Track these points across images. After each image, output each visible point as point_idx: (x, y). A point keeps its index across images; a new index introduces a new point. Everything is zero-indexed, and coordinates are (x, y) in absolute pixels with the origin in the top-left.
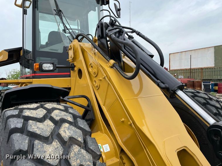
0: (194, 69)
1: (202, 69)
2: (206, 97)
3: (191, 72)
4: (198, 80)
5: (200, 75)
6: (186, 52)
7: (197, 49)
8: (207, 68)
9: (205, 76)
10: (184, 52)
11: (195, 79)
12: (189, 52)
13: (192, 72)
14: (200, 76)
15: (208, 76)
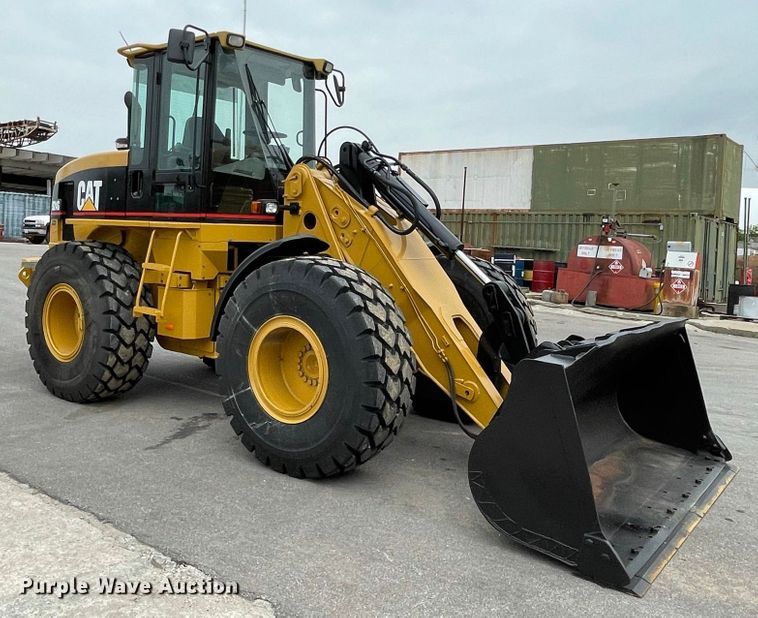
0: (474, 213)
1: (495, 214)
2: (488, 267)
3: (462, 223)
4: (480, 249)
5: (488, 233)
6: (453, 154)
7: (484, 150)
8: (511, 215)
9: (503, 238)
10: (446, 154)
11: (472, 244)
12: (460, 153)
13: (467, 222)
14: (487, 237)
15: (510, 237)
